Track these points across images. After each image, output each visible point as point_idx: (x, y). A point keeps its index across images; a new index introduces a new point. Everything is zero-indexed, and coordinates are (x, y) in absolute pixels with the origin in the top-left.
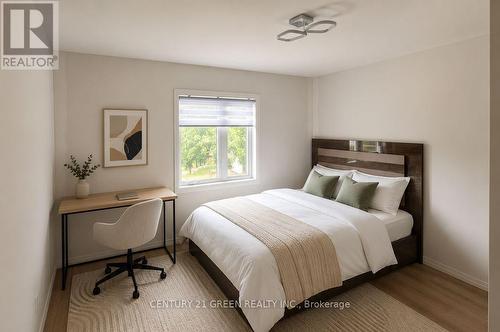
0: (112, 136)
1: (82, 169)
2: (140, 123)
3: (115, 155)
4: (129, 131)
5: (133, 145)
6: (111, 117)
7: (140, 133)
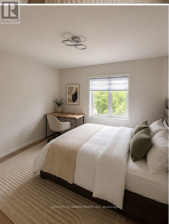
0: (69, 94)
1: (59, 103)
2: (77, 89)
3: (69, 100)
4: (73, 92)
5: (75, 97)
6: (68, 87)
7: (77, 92)
